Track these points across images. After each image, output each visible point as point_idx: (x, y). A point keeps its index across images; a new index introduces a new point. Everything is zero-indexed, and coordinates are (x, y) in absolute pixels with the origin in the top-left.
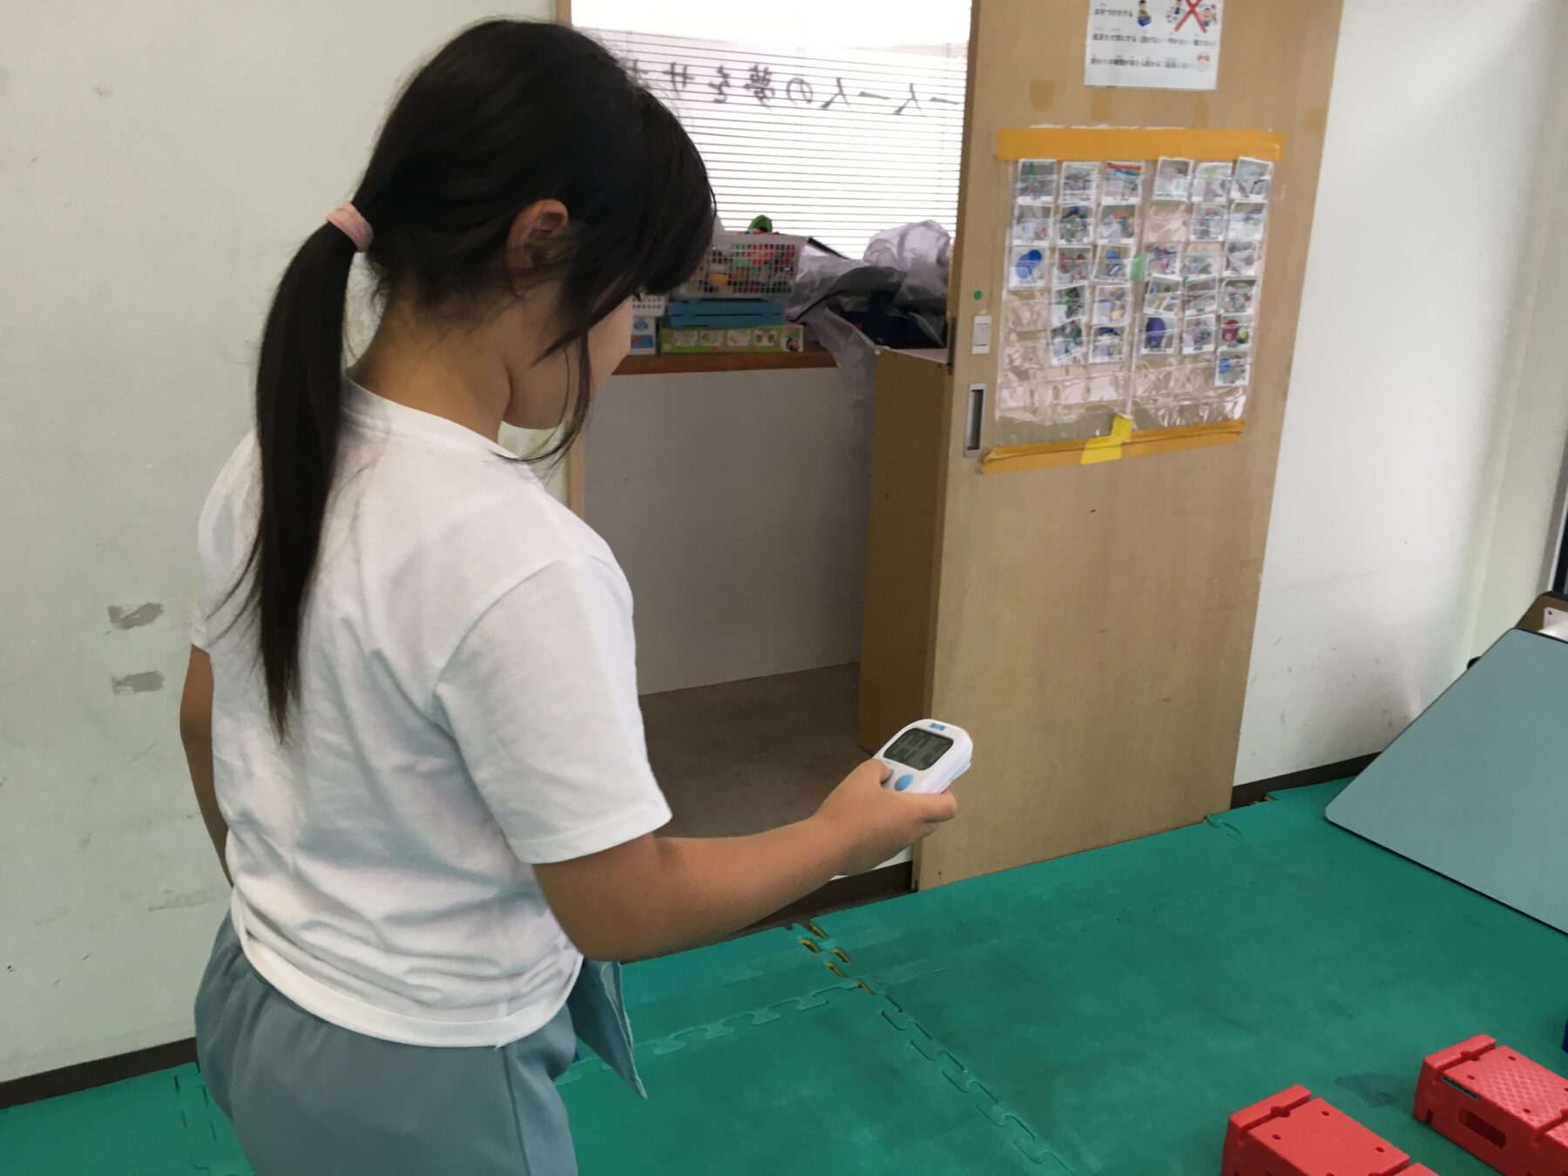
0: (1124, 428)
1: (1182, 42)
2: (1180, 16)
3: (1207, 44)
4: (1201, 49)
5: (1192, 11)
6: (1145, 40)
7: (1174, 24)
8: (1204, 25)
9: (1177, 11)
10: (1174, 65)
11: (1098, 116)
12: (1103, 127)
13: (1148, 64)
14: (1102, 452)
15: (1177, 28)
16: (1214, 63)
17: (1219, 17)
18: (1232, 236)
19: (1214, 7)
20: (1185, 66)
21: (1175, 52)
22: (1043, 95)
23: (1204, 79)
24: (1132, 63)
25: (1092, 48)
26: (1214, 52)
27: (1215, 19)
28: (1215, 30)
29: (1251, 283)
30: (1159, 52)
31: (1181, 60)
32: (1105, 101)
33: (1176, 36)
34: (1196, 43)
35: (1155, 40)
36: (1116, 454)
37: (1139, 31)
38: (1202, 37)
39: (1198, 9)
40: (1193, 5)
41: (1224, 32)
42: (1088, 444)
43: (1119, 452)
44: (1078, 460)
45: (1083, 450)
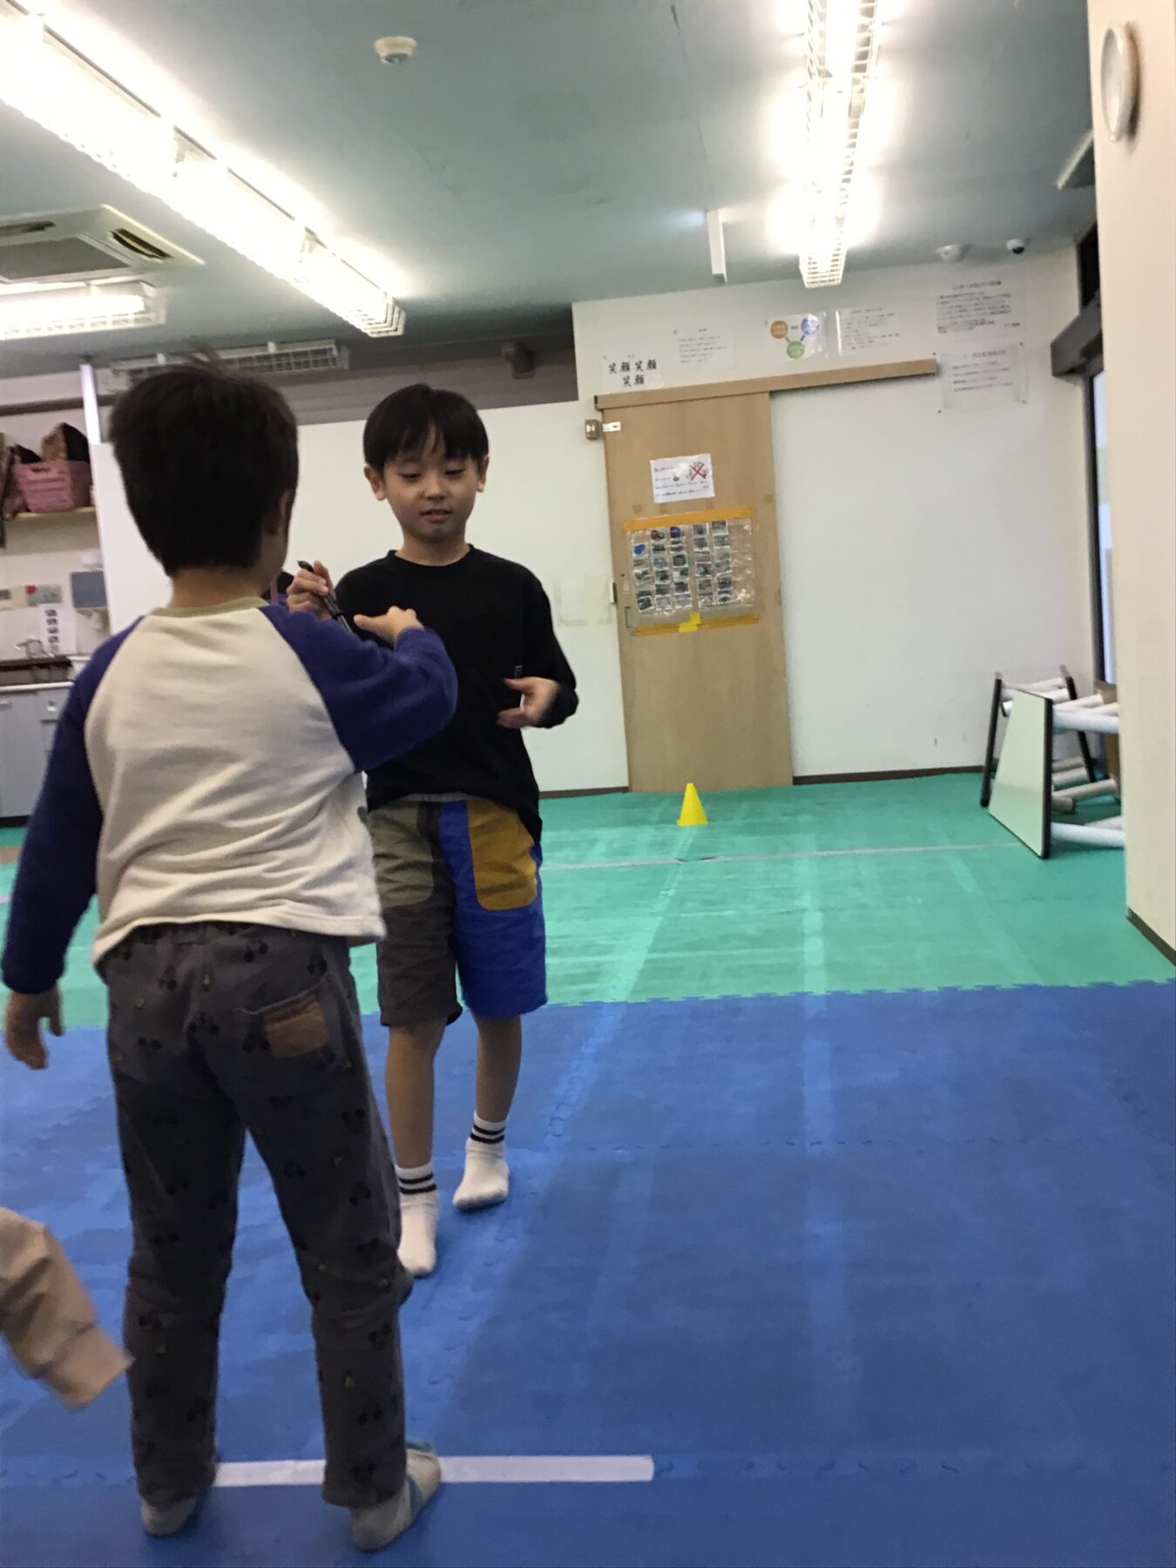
0: (696, 620)
1: (694, 483)
2: (692, 475)
3: (707, 482)
4: (702, 485)
5: (698, 472)
6: (678, 485)
7: (689, 480)
8: (704, 476)
10: (693, 491)
11: (662, 512)
13: (681, 493)
14: (685, 628)
15: (692, 479)
16: (712, 487)
19: (707, 469)
20: (697, 491)
21: (693, 487)
22: (638, 510)
24: (674, 493)
25: (656, 492)
26: (711, 484)
27: (708, 473)
28: (709, 478)
30: (688, 488)
31: (695, 490)
32: (664, 508)
33: (691, 482)
34: (702, 482)
35: (682, 485)
37: (675, 483)
38: (703, 480)
39: (701, 472)
40: (697, 470)
41: (714, 477)
42: (681, 625)
43: (696, 628)
44: (677, 631)
45: (679, 627)
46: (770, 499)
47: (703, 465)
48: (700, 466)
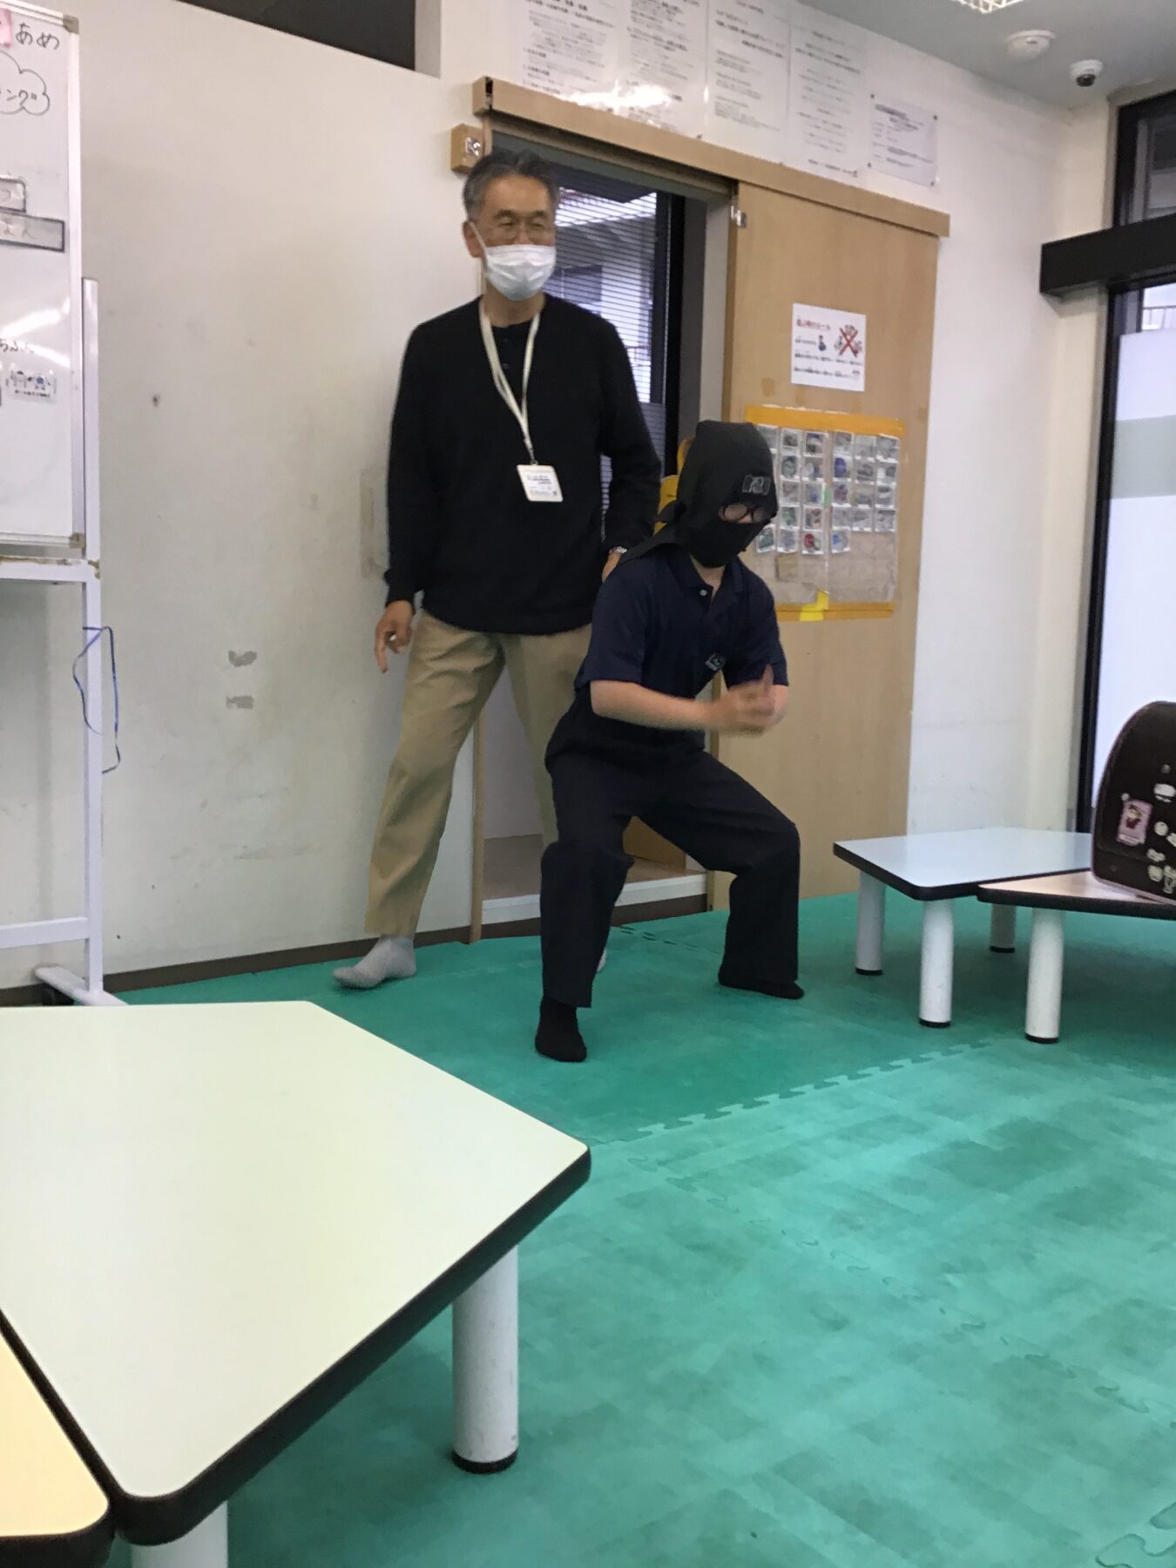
0: (823, 604)
1: (843, 362)
2: (842, 347)
3: (858, 364)
5: (848, 344)
6: (823, 359)
7: (839, 351)
8: (855, 353)
9: (840, 343)
10: (840, 375)
11: (799, 402)
12: (802, 409)
13: (826, 373)
14: (812, 615)
15: (841, 353)
16: (862, 376)
17: (864, 348)
18: (879, 483)
19: (860, 342)
20: (846, 376)
21: (840, 368)
22: (769, 387)
23: (858, 385)
24: (817, 372)
25: (795, 362)
26: (862, 369)
27: (861, 348)
28: (861, 356)
29: (892, 512)
30: (831, 367)
31: (843, 373)
32: (801, 393)
33: (841, 358)
34: (852, 363)
35: (828, 360)
36: (820, 617)
37: (820, 354)
38: (854, 359)
39: (852, 344)
40: (848, 340)
41: (867, 357)
42: (804, 608)
44: (797, 619)
45: (800, 611)
46: (923, 416)
47: (856, 333)
48: (853, 332)
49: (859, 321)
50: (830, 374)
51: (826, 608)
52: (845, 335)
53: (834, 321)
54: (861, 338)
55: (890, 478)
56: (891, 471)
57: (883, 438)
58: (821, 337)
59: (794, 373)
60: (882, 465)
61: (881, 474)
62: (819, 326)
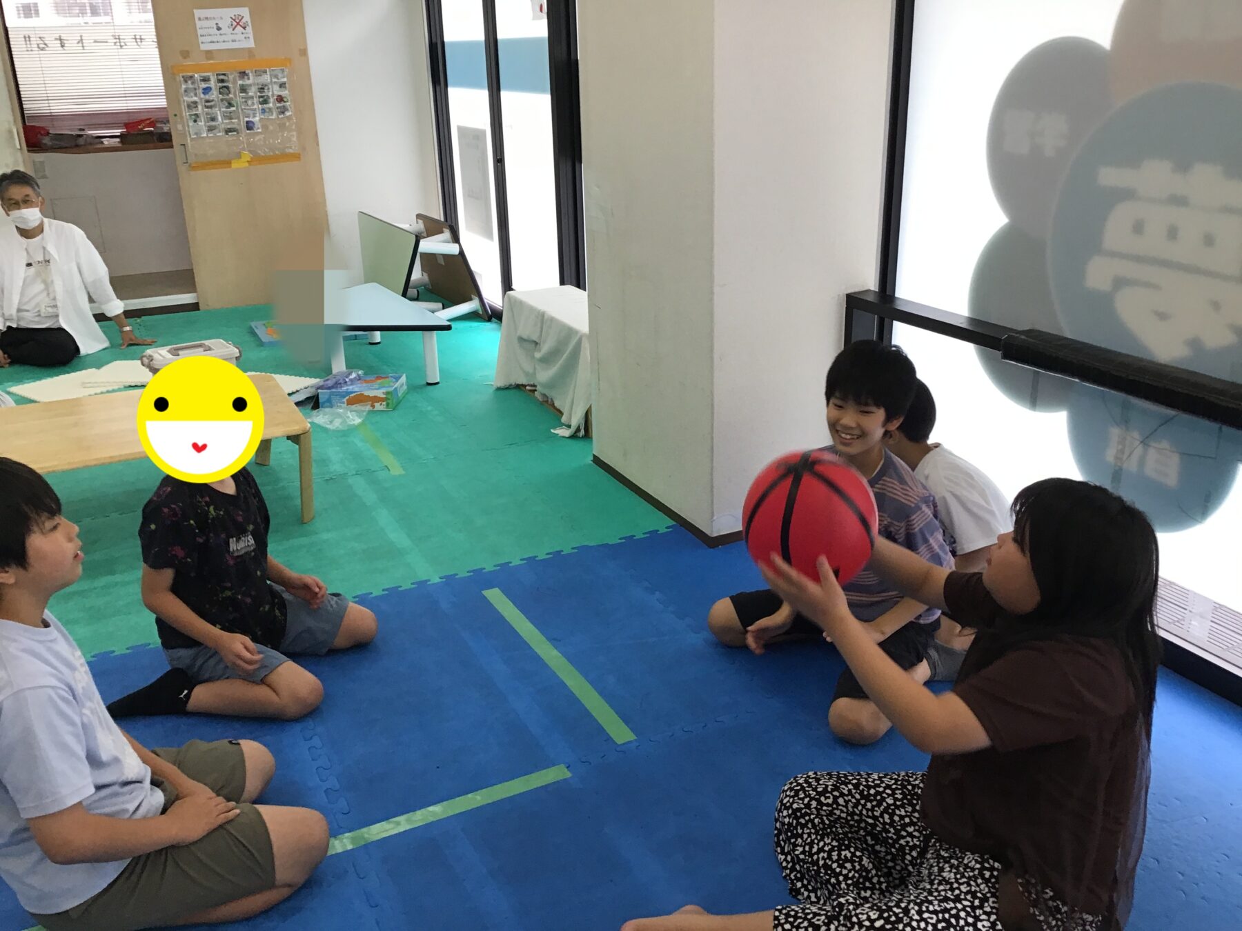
0: (247, 156)
1: (236, 34)
2: (234, 26)
3: (247, 34)
4: (244, 36)
5: (238, 24)
6: (221, 35)
7: (231, 29)
8: (244, 28)
9: (232, 25)
10: (235, 41)
11: (208, 59)
12: (212, 62)
13: (224, 42)
14: (237, 164)
15: (233, 30)
16: (252, 39)
17: (250, 25)
19: (247, 21)
20: (240, 41)
21: (235, 37)
22: (185, 54)
23: (250, 44)
24: (218, 42)
25: (200, 39)
26: (251, 36)
27: (248, 25)
28: (249, 29)
30: (228, 38)
31: (237, 39)
32: (209, 54)
33: (233, 32)
34: (243, 33)
35: (225, 34)
37: (218, 32)
38: (244, 31)
39: (241, 24)
40: (237, 22)
41: (253, 26)
42: (232, 162)
43: (247, 164)
44: (230, 167)
45: (231, 163)
46: (304, 52)
47: (243, 17)
48: (240, 18)
49: (245, 12)
50: (228, 41)
51: (249, 160)
52: (234, 20)
53: (225, 15)
54: (247, 18)
55: (283, 89)
56: (282, 85)
57: (273, 70)
58: (217, 24)
59: (201, 45)
60: (275, 83)
61: (276, 87)
62: (214, 18)
